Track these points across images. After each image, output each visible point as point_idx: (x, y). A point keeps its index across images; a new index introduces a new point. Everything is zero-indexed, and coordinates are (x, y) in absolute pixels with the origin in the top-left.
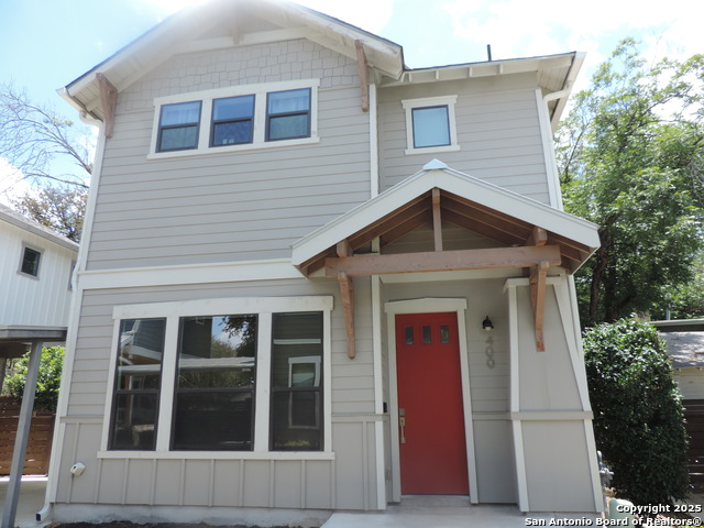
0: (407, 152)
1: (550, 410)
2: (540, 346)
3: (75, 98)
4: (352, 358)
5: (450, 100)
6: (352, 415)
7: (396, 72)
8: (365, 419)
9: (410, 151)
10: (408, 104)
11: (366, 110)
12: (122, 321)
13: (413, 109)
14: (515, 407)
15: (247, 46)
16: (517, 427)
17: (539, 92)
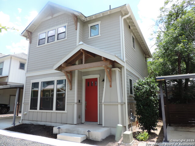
0: (89, 38)
1: (111, 102)
2: (111, 86)
3: (24, 36)
4: (71, 90)
5: (99, 23)
6: (70, 103)
7: (83, 18)
8: (73, 104)
9: (90, 38)
10: (90, 25)
11: (76, 29)
12: (32, 83)
13: (91, 27)
14: (103, 101)
15: (54, 17)
16: (103, 106)
17: (120, 17)
